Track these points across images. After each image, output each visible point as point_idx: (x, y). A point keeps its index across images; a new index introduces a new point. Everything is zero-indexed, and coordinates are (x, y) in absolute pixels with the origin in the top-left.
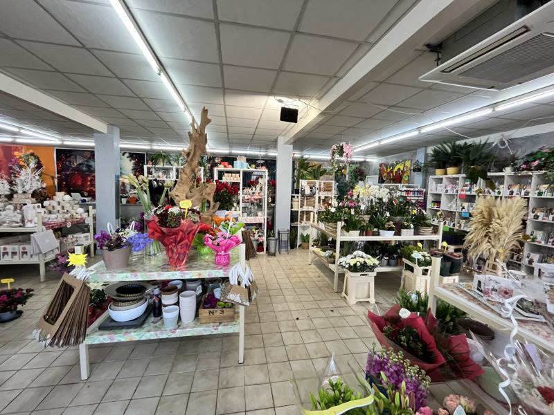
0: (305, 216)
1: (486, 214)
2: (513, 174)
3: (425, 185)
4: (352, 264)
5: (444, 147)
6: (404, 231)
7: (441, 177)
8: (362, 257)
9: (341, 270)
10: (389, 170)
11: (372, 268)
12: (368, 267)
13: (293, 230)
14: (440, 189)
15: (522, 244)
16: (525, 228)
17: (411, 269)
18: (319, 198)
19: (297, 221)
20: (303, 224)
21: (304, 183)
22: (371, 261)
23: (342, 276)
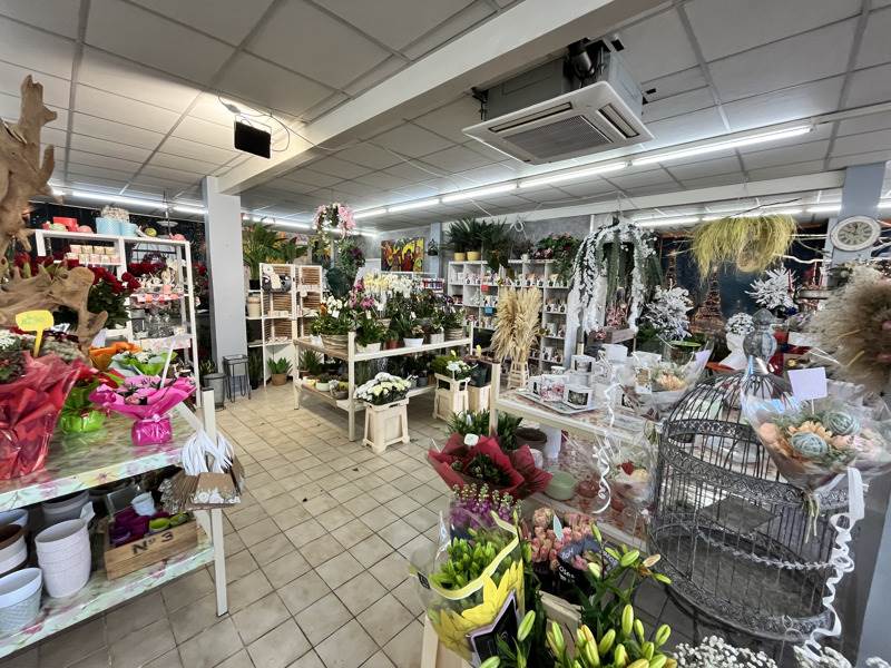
0: (273, 328)
1: (510, 308)
2: (529, 261)
3: (442, 274)
4: (377, 394)
5: (463, 225)
6: (434, 337)
7: (461, 263)
8: (389, 381)
9: (358, 407)
10: (395, 252)
11: (402, 394)
12: (398, 393)
13: (254, 355)
14: (461, 280)
15: (539, 338)
16: (540, 321)
17: (446, 386)
18: (298, 294)
19: (261, 338)
20: (272, 342)
21: (268, 270)
22: (402, 384)
23: (360, 415)
